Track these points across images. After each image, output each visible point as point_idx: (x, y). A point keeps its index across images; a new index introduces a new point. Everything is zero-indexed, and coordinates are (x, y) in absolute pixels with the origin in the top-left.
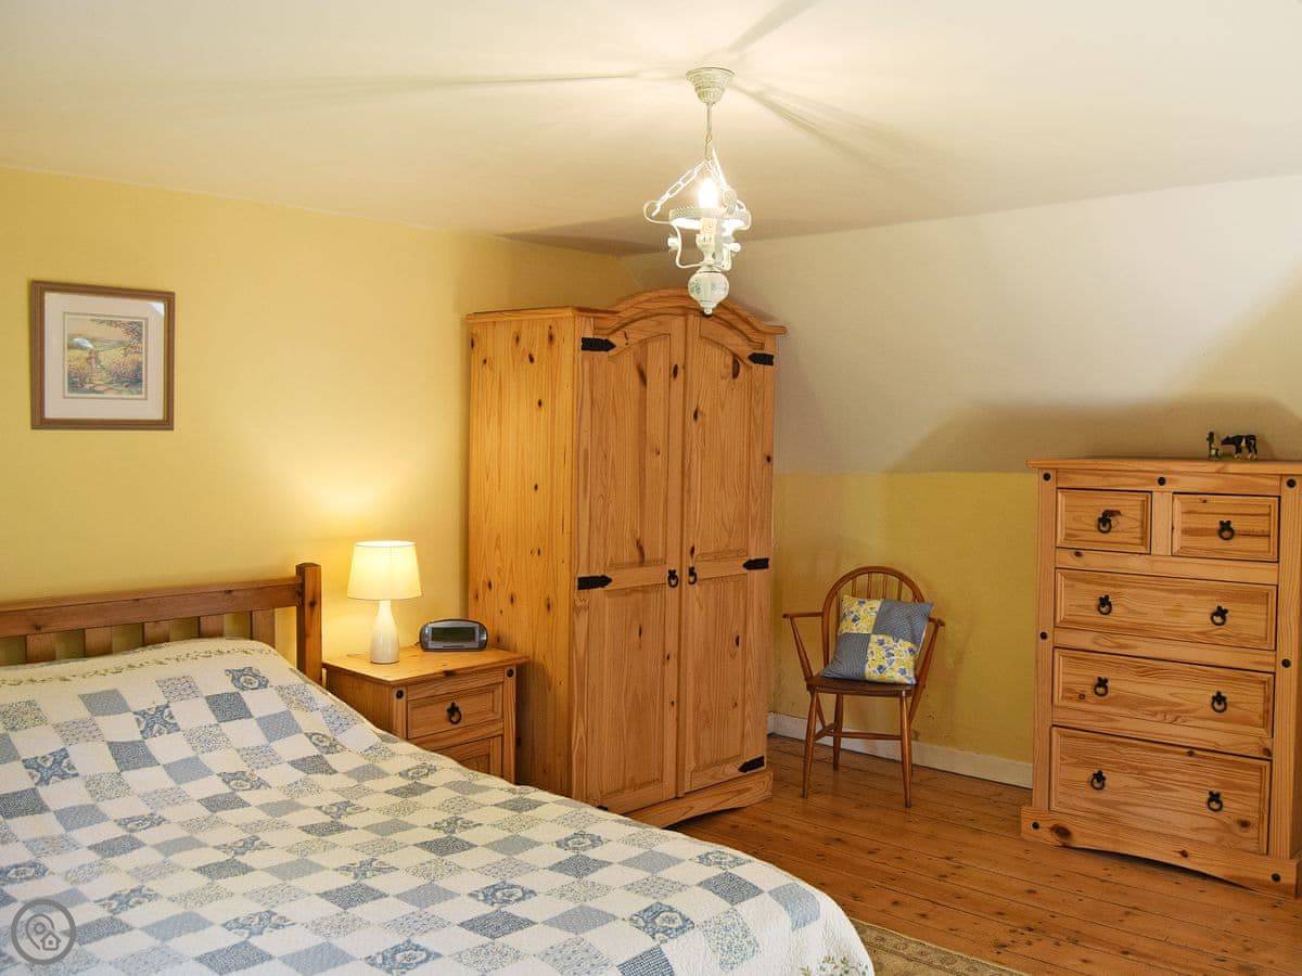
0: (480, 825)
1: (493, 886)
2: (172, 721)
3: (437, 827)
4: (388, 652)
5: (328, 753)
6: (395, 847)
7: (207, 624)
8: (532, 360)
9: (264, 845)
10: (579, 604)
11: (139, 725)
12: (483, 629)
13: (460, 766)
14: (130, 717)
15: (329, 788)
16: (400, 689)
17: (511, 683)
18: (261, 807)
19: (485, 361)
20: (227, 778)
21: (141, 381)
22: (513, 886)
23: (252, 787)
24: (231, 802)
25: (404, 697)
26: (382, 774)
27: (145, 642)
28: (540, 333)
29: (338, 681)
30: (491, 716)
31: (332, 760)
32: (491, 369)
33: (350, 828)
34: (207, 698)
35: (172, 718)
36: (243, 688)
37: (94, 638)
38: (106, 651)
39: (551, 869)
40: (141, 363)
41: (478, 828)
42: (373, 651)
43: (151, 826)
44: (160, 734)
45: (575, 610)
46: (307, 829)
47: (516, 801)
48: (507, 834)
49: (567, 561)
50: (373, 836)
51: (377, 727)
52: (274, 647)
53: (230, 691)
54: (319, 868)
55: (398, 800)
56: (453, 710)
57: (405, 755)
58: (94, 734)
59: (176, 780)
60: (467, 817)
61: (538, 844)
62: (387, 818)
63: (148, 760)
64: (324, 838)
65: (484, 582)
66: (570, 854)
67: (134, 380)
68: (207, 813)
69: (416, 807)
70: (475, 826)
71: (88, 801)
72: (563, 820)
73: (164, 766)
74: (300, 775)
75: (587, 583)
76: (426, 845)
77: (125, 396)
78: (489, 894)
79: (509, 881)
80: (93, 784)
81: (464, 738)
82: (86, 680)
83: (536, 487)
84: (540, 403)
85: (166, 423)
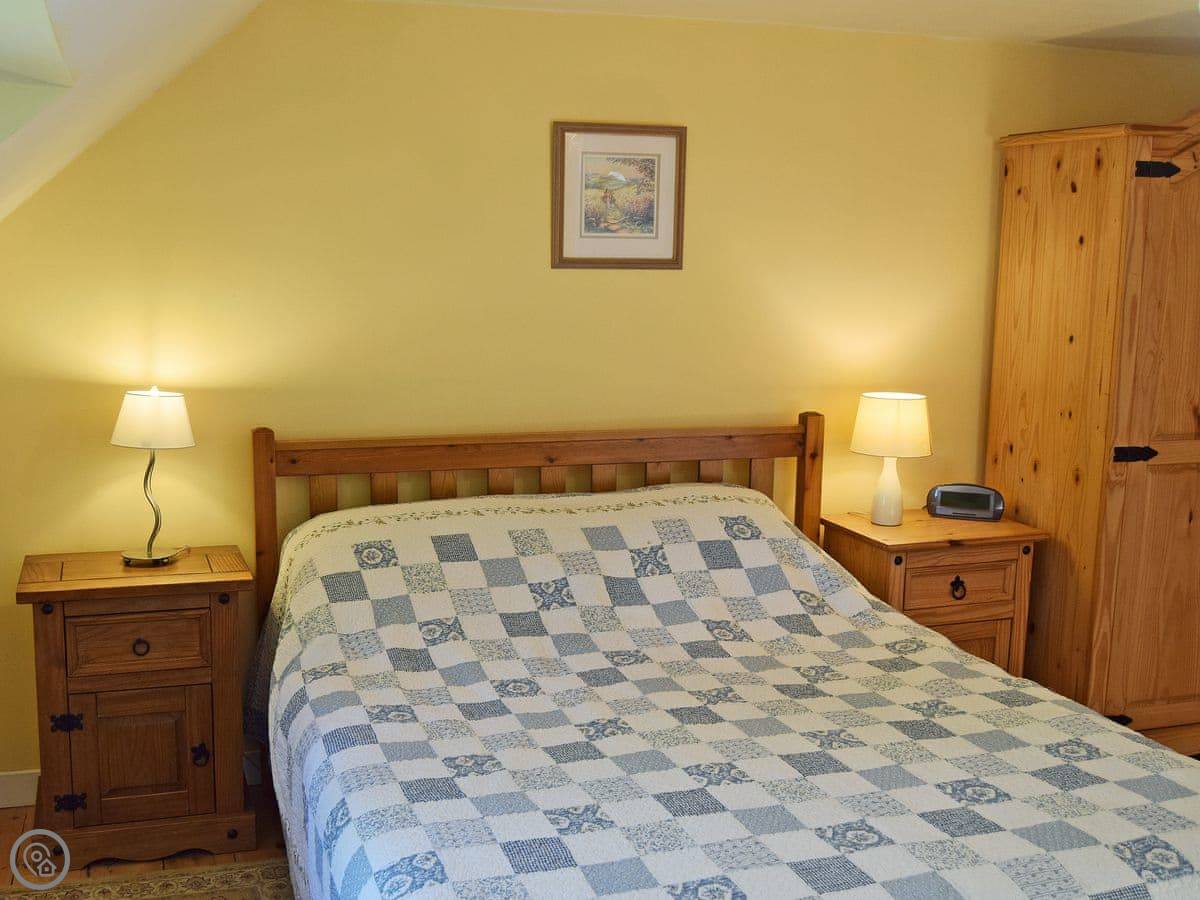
0: (963, 713)
1: (964, 781)
2: (664, 563)
3: (916, 707)
4: (890, 514)
5: (814, 613)
6: (867, 721)
7: (707, 468)
8: (1074, 189)
9: (737, 698)
10: (1113, 478)
11: (634, 564)
12: (999, 497)
13: (953, 647)
14: (626, 555)
15: (809, 651)
16: (899, 555)
17: (1026, 561)
18: (740, 659)
19: (1019, 192)
20: (711, 625)
21: (653, 220)
22: (986, 785)
23: (735, 638)
24: (711, 650)
25: (903, 564)
26: (867, 643)
27: (647, 482)
28: (1087, 157)
29: (836, 541)
30: (1000, 596)
31: (818, 621)
32: (1027, 200)
33: (825, 695)
34: (700, 544)
35: (665, 559)
36: (735, 537)
37: (601, 474)
38: (611, 488)
39: (1034, 774)
40: (652, 201)
41: (961, 716)
42: (873, 513)
43: (635, 661)
44: (653, 574)
45: (1108, 485)
46: (782, 689)
47: (1009, 693)
48: (992, 728)
49: (1102, 426)
50: (849, 707)
51: (872, 593)
52: (771, 497)
53: (722, 539)
54: (786, 730)
55: (879, 672)
56: (957, 584)
57: (896, 625)
58: (593, 568)
59: (663, 622)
60: (950, 702)
61: (1024, 744)
62: (865, 690)
63: (640, 598)
64: (797, 700)
65: (1005, 444)
66: (1059, 762)
67: (645, 218)
68: (688, 658)
69: (897, 683)
70: (958, 713)
71: (583, 630)
72: (1058, 724)
73: (654, 606)
74: (785, 633)
75: (1124, 455)
76: (901, 726)
77: (636, 234)
78: (958, 789)
79: (984, 780)
80: (588, 614)
81: (967, 617)
82: (590, 514)
83: (1071, 339)
84: (1081, 240)
85: (676, 263)
